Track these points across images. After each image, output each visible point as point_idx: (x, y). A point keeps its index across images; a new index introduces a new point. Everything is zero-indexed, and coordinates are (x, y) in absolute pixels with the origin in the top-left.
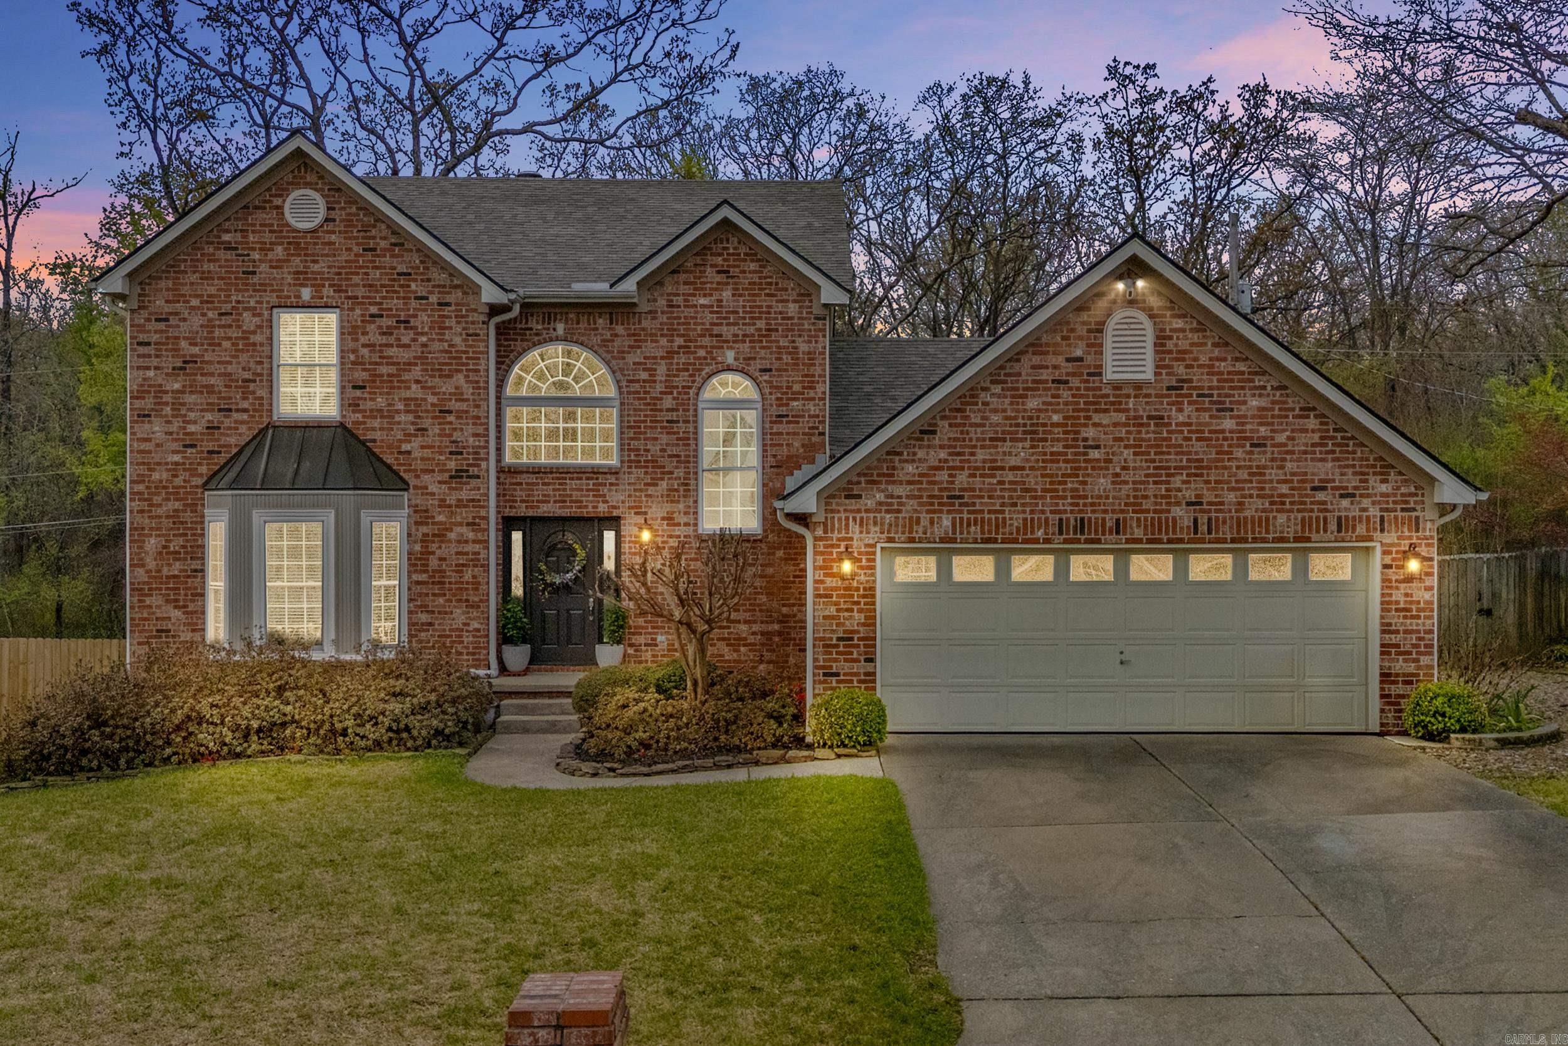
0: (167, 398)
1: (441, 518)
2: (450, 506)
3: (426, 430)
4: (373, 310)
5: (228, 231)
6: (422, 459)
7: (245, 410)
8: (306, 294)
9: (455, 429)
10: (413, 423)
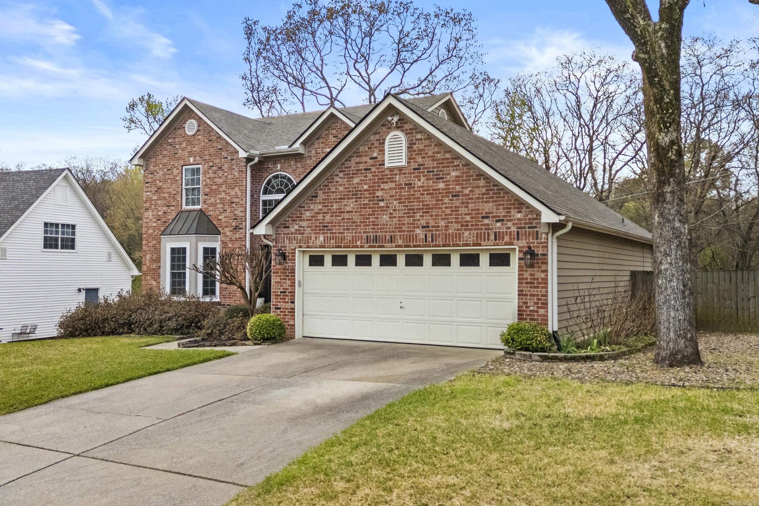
0: (153, 203)
1: (230, 245)
2: (233, 241)
3: (226, 210)
4: (211, 164)
5: (170, 138)
6: (225, 222)
7: (174, 206)
8: (192, 159)
9: (235, 210)
10: (222, 208)
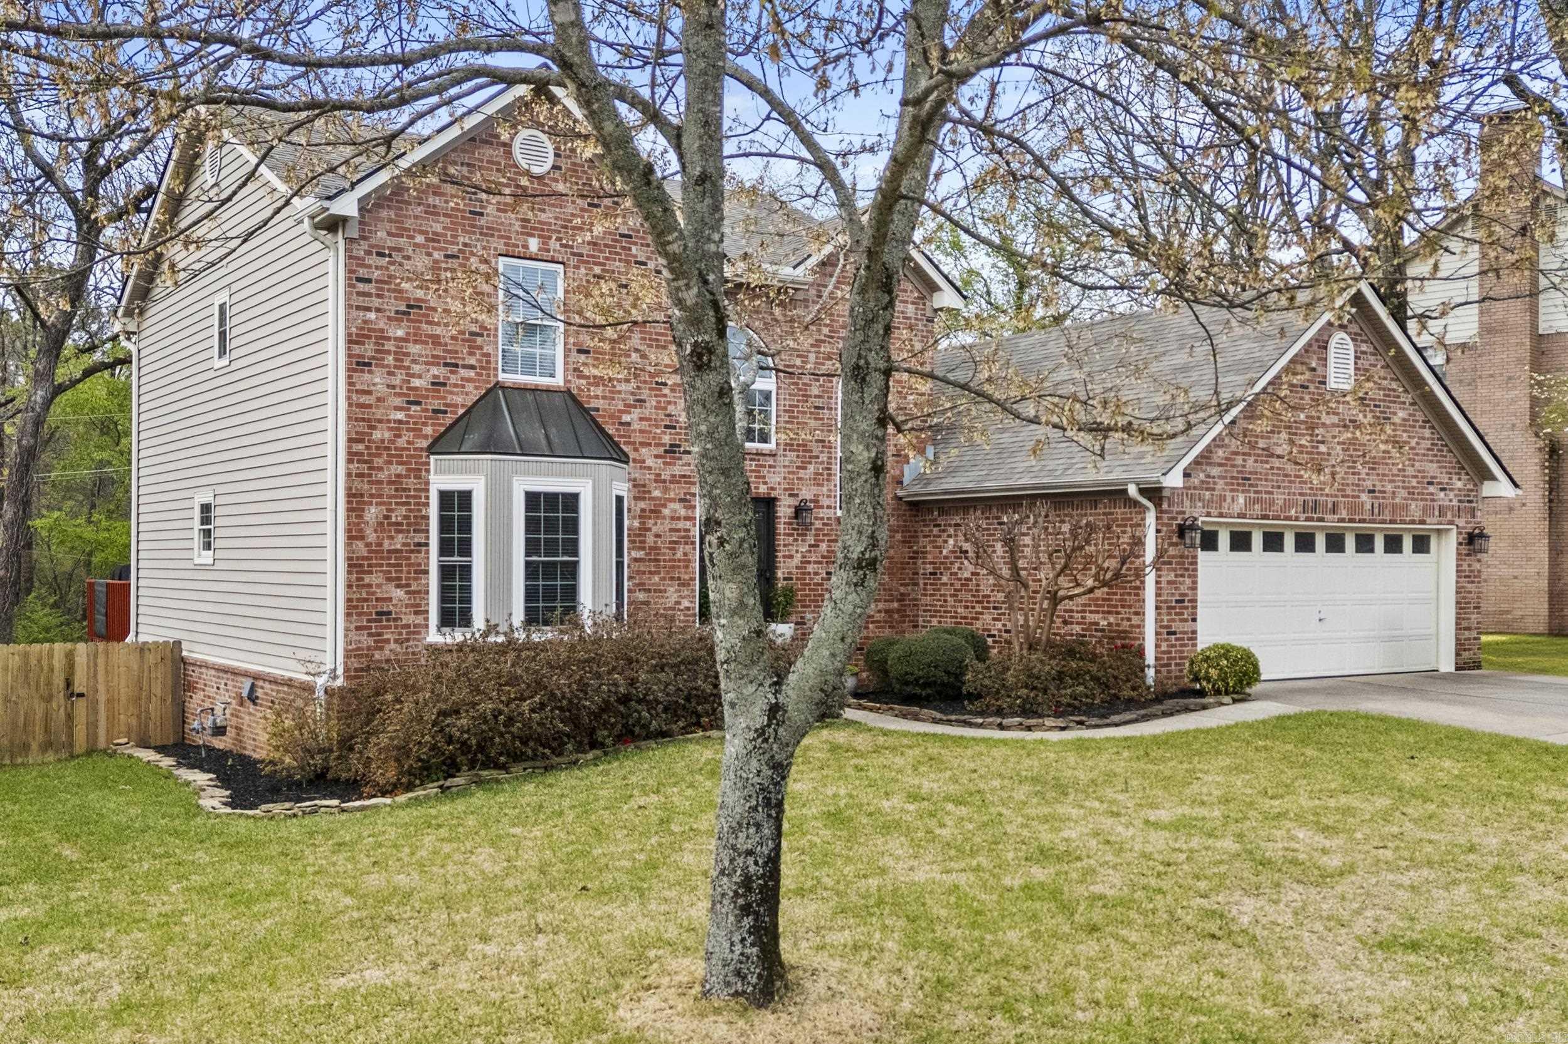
0: (390, 346)
1: (657, 493)
2: (665, 481)
3: (644, 401)
4: (597, 270)
6: (641, 431)
7: (472, 367)
8: (534, 244)
9: (669, 403)
10: (633, 394)
